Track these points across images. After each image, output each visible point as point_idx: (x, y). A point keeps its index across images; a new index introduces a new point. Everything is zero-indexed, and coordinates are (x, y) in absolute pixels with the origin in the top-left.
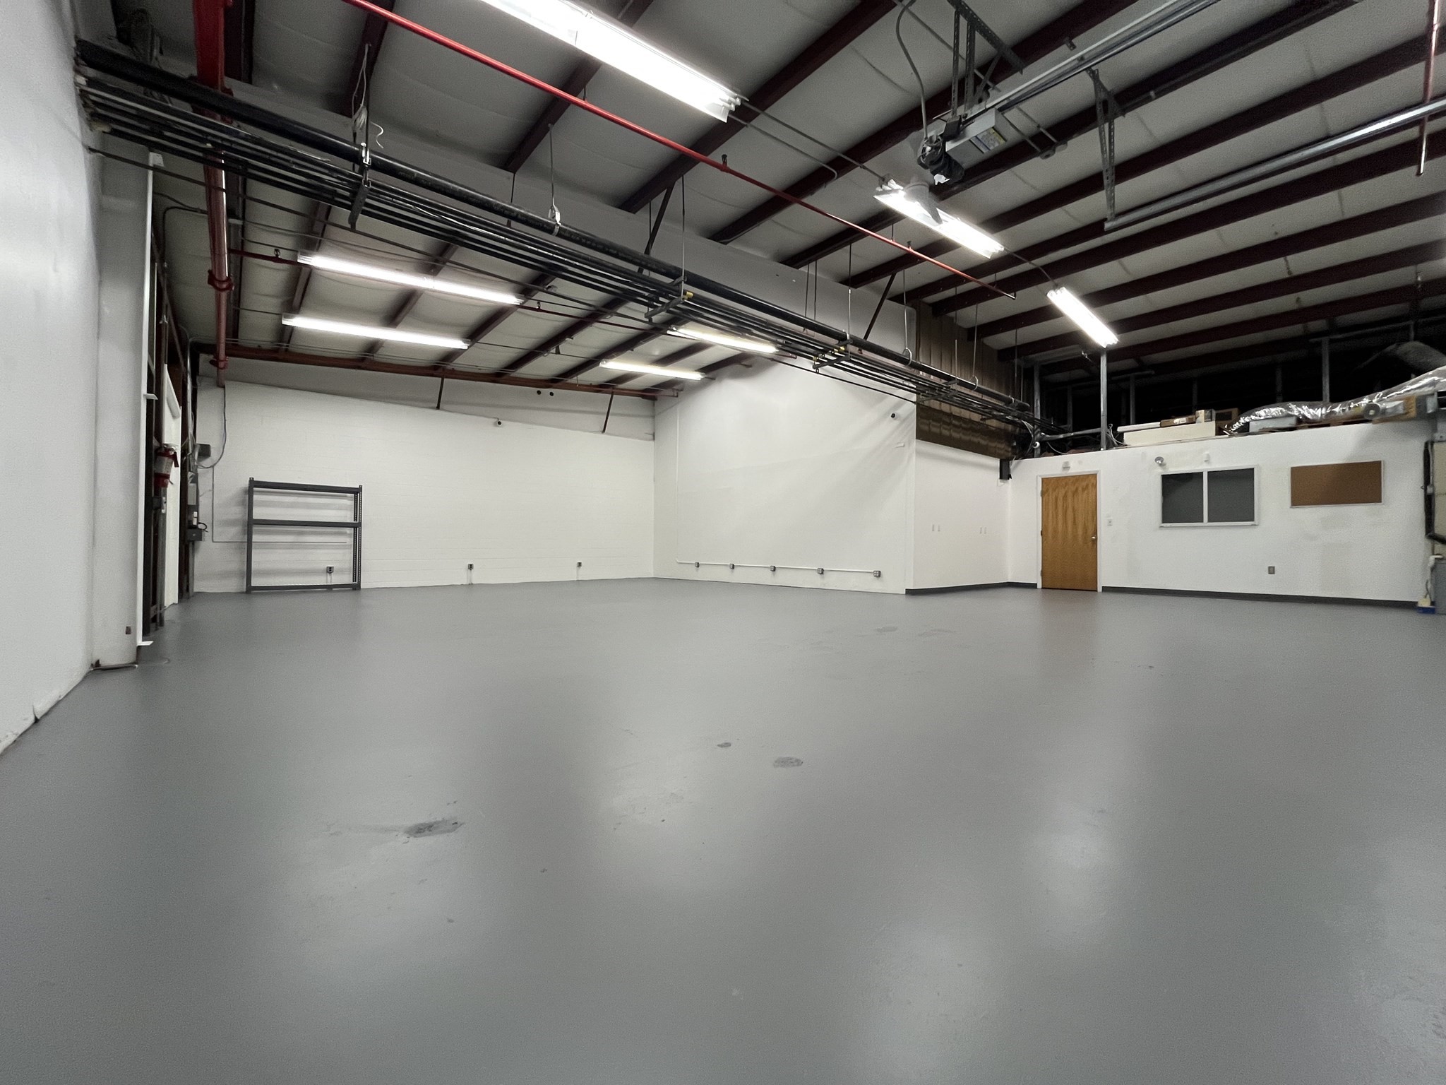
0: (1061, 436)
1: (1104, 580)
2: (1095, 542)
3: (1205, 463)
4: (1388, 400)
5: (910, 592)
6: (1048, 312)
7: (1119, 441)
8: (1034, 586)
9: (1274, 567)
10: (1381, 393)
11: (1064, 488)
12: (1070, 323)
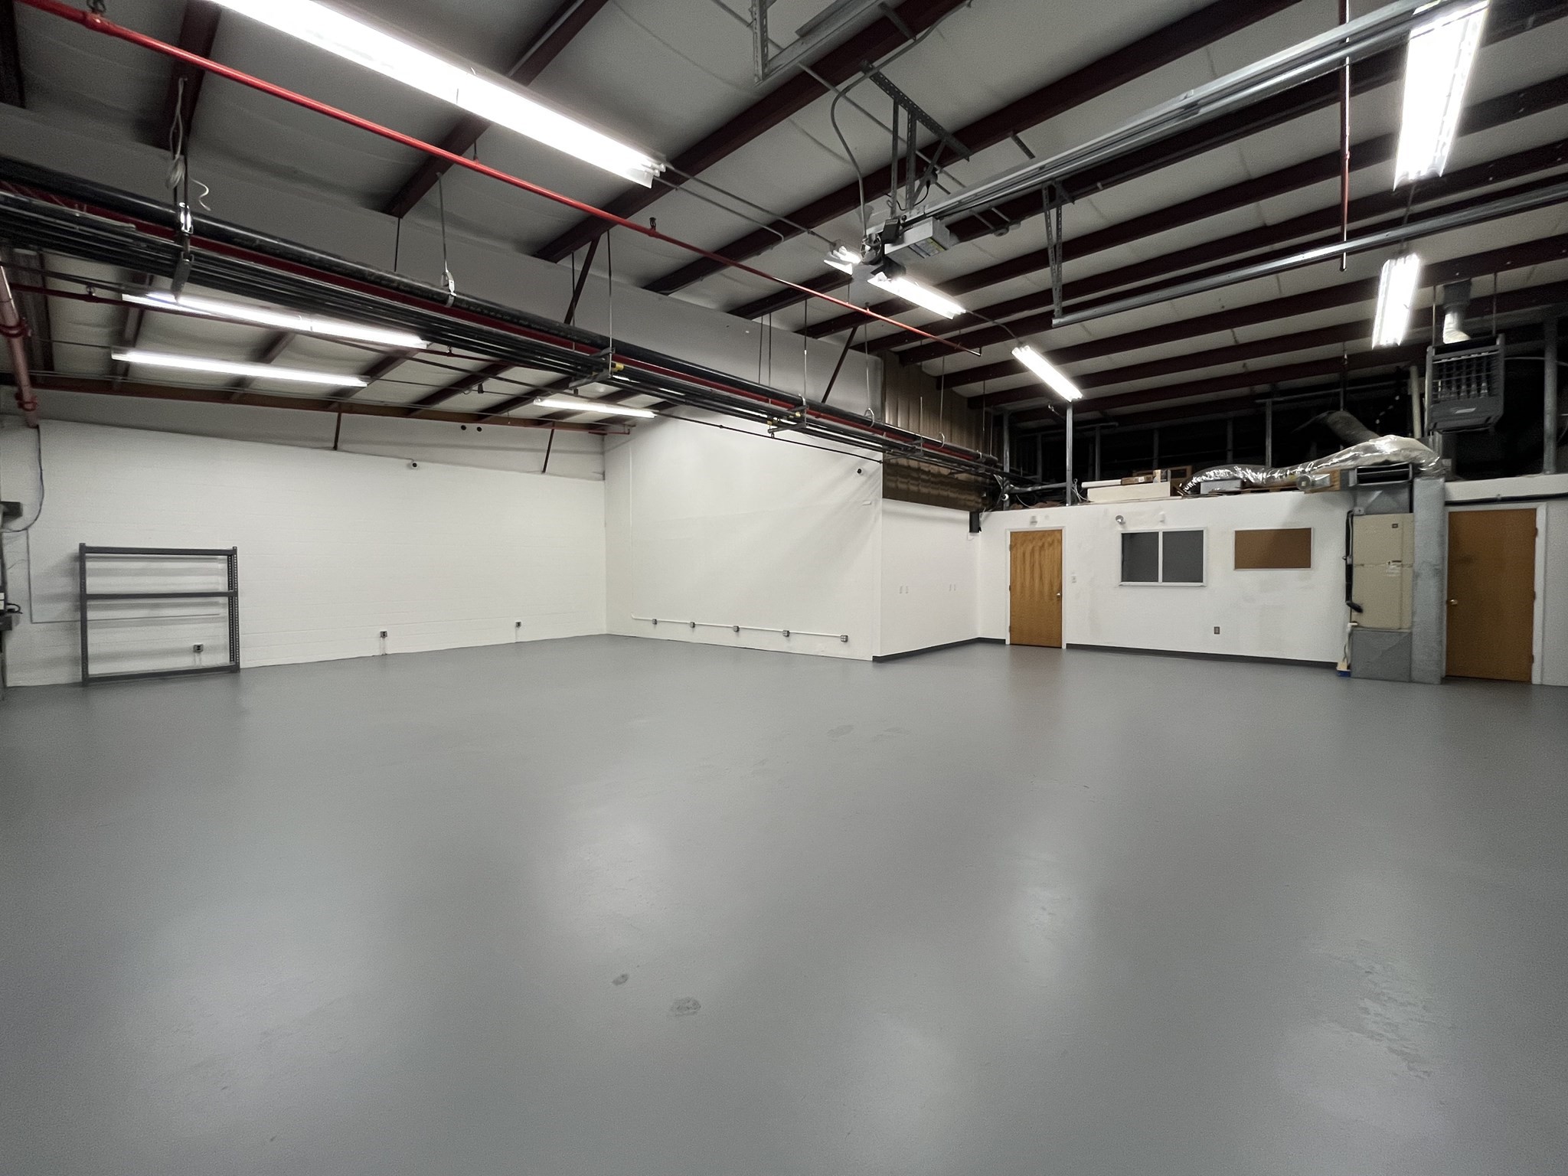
0: (1029, 489)
1: (1069, 637)
2: (1060, 598)
3: (1160, 523)
4: (1316, 470)
5: (876, 659)
6: (1011, 367)
7: (1082, 497)
8: (1002, 642)
9: (1219, 628)
10: (1312, 463)
11: (1032, 543)
12: (1034, 376)
